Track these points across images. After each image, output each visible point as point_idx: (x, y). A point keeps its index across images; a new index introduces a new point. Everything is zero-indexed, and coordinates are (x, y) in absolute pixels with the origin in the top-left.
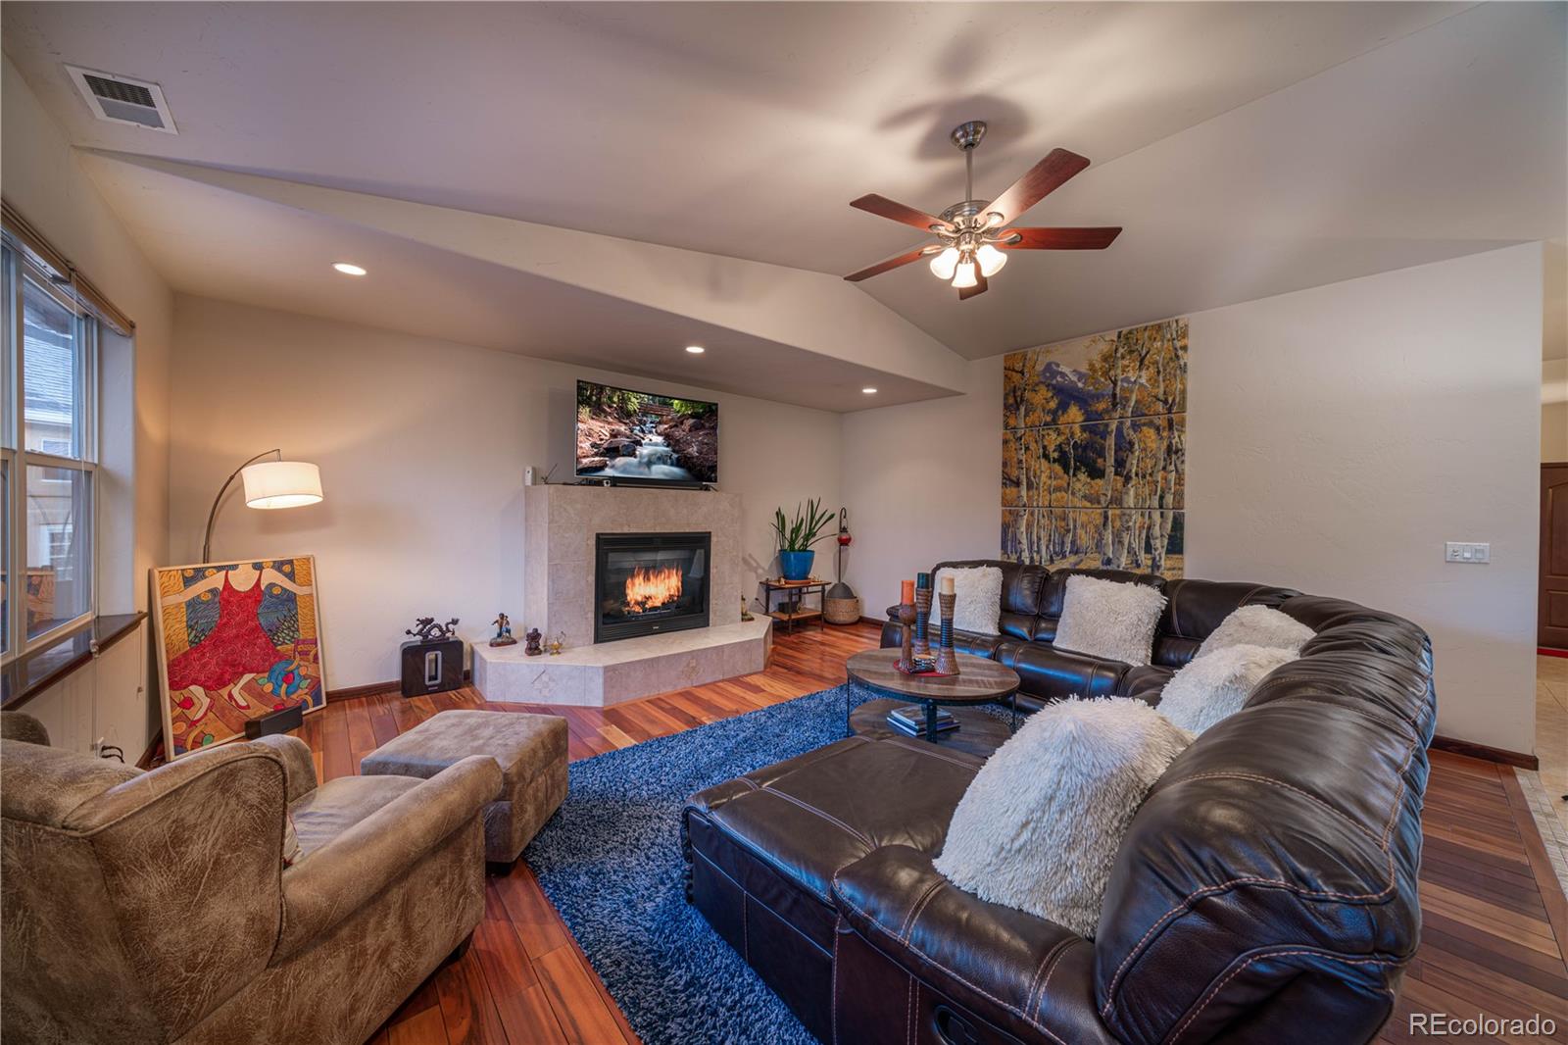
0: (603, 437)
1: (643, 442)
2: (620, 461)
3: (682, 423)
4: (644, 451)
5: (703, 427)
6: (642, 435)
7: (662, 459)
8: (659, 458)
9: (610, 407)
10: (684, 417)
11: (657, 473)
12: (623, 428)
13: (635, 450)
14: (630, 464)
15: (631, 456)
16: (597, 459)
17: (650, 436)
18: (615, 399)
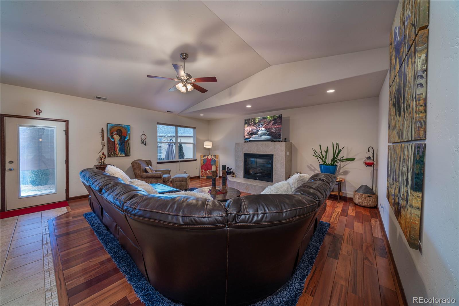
0: (250, 131)
1: (259, 130)
2: (254, 136)
3: (270, 123)
4: (259, 133)
5: (277, 123)
6: (259, 128)
7: (264, 134)
8: (263, 134)
9: (251, 123)
10: (271, 121)
11: (263, 138)
12: (254, 128)
13: (257, 133)
14: (256, 137)
15: (256, 134)
16: (249, 136)
17: (261, 128)
18: (253, 121)
